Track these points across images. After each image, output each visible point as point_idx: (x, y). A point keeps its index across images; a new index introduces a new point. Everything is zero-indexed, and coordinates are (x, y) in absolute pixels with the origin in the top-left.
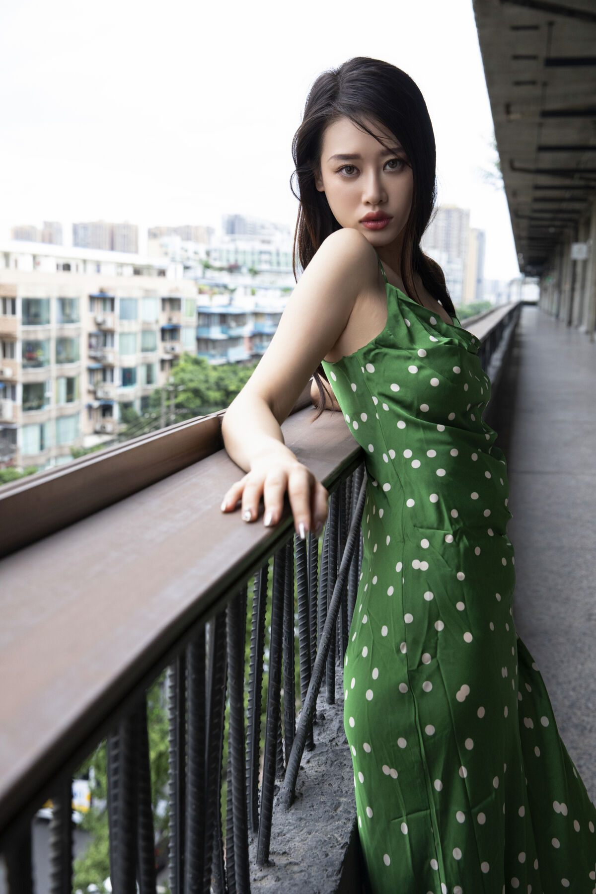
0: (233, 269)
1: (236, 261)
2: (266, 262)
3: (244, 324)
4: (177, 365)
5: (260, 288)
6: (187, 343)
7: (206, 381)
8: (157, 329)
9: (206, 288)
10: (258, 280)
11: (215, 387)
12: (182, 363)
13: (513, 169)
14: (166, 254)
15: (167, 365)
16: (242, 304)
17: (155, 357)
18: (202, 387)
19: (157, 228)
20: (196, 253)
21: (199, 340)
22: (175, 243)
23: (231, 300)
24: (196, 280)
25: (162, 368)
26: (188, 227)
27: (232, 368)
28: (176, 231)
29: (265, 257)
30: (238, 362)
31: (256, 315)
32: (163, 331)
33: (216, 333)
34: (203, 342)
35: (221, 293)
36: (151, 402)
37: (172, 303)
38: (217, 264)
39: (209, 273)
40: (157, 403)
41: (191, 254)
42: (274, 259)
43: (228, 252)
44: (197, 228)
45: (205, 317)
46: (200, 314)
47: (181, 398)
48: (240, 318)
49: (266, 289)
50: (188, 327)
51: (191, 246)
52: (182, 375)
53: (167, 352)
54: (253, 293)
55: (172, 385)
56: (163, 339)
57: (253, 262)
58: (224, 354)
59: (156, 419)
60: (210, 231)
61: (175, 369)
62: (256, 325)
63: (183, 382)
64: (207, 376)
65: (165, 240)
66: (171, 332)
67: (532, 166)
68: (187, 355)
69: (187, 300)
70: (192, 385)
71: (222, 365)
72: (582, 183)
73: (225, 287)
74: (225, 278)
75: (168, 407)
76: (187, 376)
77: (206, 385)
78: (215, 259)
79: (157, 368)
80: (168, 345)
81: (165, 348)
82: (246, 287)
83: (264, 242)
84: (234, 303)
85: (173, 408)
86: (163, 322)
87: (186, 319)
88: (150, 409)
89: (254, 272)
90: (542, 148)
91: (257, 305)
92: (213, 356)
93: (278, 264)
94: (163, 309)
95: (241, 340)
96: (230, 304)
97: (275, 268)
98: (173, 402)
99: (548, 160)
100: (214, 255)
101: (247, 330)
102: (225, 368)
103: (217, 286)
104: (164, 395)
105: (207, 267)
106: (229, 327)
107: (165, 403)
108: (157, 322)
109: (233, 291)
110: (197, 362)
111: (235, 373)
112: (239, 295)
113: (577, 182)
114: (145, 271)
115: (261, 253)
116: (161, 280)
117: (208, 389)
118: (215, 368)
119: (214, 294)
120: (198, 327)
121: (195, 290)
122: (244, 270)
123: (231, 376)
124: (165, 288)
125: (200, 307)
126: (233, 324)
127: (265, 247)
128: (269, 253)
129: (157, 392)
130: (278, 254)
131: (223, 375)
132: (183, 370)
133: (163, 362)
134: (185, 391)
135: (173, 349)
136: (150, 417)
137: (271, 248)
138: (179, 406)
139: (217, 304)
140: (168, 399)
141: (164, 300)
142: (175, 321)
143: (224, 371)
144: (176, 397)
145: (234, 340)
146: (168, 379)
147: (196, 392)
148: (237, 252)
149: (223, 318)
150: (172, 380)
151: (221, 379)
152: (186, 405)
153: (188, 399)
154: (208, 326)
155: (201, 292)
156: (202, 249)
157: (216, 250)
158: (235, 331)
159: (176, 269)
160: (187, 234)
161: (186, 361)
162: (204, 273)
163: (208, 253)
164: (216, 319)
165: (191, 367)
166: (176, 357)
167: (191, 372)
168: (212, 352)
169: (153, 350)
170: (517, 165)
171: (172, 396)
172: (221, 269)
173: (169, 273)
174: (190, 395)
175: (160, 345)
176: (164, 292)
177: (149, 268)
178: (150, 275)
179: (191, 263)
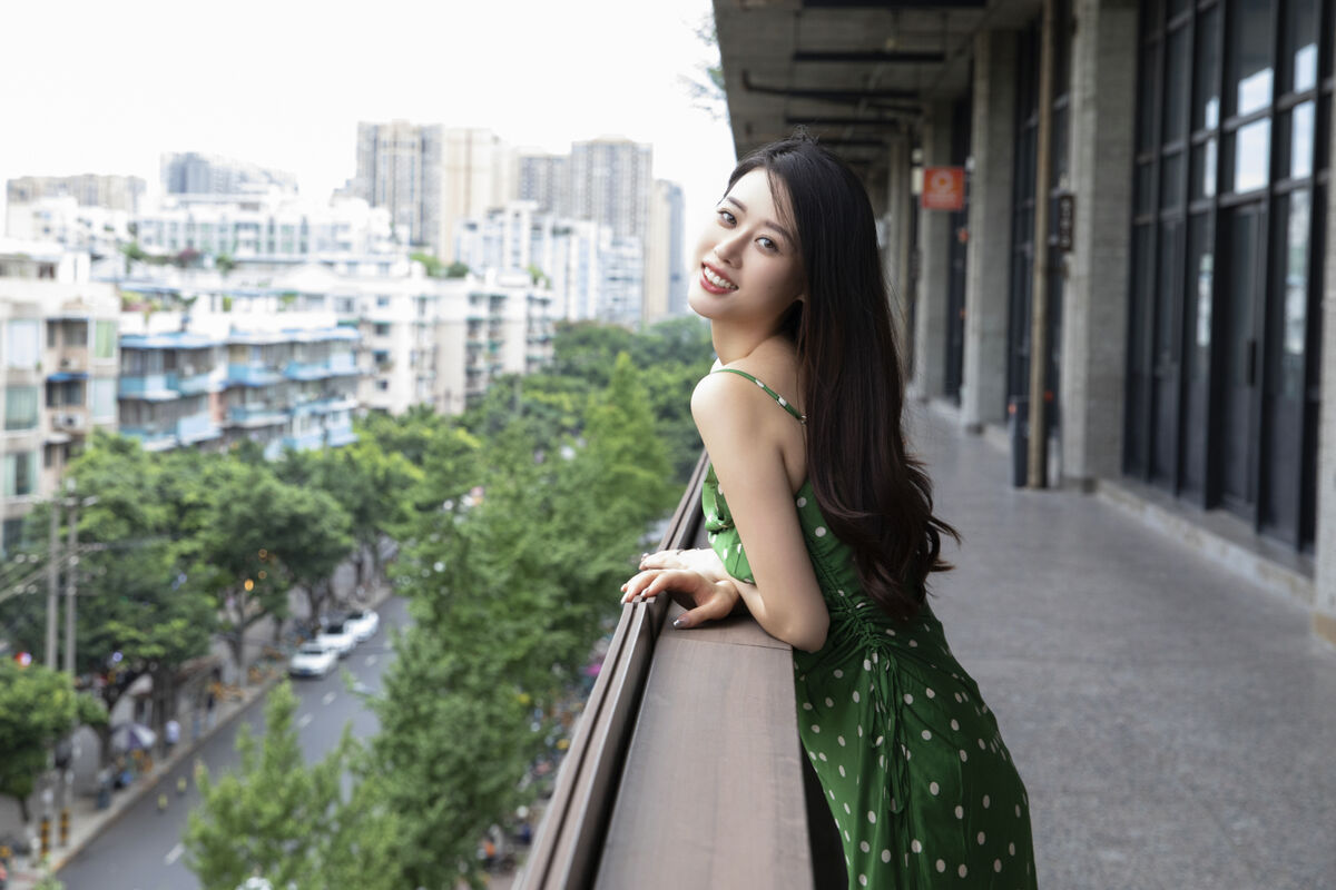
0: (186, 260)
1: (190, 242)
2: (248, 243)
3: (209, 369)
4: (81, 454)
5: (240, 295)
6: (99, 410)
7: (140, 486)
8: (37, 381)
9: (138, 299)
10: (235, 281)
11: (155, 497)
12: (90, 449)
13: (749, 87)
14: (47, 230)
15: (58, 455)
16: (208, 327)
17: (33, 440)
18: (132, 497)
19: (26, 179)
20: (108, 229)
21: (123, 402)
22: (65, 210)
23: (185, 321)
24: (116, 282)
25: (48, 462)
26: (91, 177)
27: (187, 457)
28: (64, 185)
29: (245, 235)
30: (199, 444)
31: (232, 348)
32: (50, 386)
33: (156, 388)
34: (131, 407)
35: (167, 309)
36: (26, 530)
37: (68, 329)
38: (154, 250)
39: (139, 269)
40: (41, 531)
41: (97, 230)
42: (264, 237)
43: (174, 225)
44: (109, 180)
45: (136, 356)
46: (124, 350)
47: (90, 520)
48: (200, 356)
49: (251, 297)
50: (100, 377)
51: (98, 215)
52: (89, 474)
53: (58, 429)
54: (227, 307)
55: (71, 495)
56: (50, 402)
57: (223, 244)
58: (172, 429)
59: (38, 566)
60: (135, 186)
61: (74, 464)
62: (231, 370)
63: (92, 488)
64: (140, 475)
65: (45, 203)
66: (65, 388)
67: (782, 83)
68: (99, 432)
69: (99, 322)
70: (111, 494)
71: (169, 451)
72: (872, 114)
73: (174, 295)
74: (171, 278)
75: (65, 539)
76: (101, 477)
77: (139, 494)
78: (148, 241)
79: (37, 460)
80: (61, 414)
81: (53, 420)
82: (213, 295)
83: (244, 206)
84: (191, 327)
85: (73, 541)
86: (51, 368)
87: (98, 362)
88: (24, 545)
89: (227, 265)
90: (802, 56)
91: (233, 329)
92: (150, 434)
93: (271, 245)
94: (51, 342)
95: (204, 400)
96: (183, 330)
97: (264, 255)
98: (75, 528)
99: (810, 76)
100: (144, 232)
101: (215, 379)
102: (175, 457)
103: (159, 293)
104: (56, 517)
105: (135, 255)
106: (182, 376)
107: (57, 532)
108: (39, 368)
109: (189, 303)
110: (120, 448)
111: (194, 466)
112: (200, 311)
113: (862, 112)
114: (12, 268)
115: (238, 226)
116: (46, 284)
117: (143, 501)
118: (155, 458)
119: (153, 310)
120: (122, 377)
121: (114, 304)
122: (209, 262)
123: (187, 472)
124: (52, 299)
125: (124, 337)
126: (189, 370)
127: (248, 216)
128: (257, 227)
129: (39, 509)
130: (271, 229)
131: (171, 471)
132: (92, 464)
133: (49, 448)
134: (97, 507)
135: (70, 422)
136: (26, 561)
137: (260, 218)
138: (85, 537)
139: (158, 329)
140: (64, 523)
141: (52, 324)
142: (74, 365)
143: (173, 464)
144: (80, 519)
145: (191, 401)
146: (60, 482)
147: (120, 509)
148: (191, 225)
149: (171, 357)
150: (71, 485)
151: (168, 480)
152: (100, 535)
153: (104, 522)
154: (141, 374)
155: (126, 307)
156: (120, 221)
157: (149, 223)
158: (191, 385)
159: (75, 262)
160: (88, 191)
161: (98, 446)
162: (128, 269)
163: (133, 229)
164: (158, 360)
165: (108, 458)
166: (77, 438)
167: (109, 468)
168: (150, 426)
169: (31, 424)
170: (755, 80)
171: (73, 517)
172: (163, 260)
173: (63, 272)
174: (107, 513)
175: (44, 415)
176: (54, 310)
177: (21, 260)
178: (23, 274)
179: (100, 249)
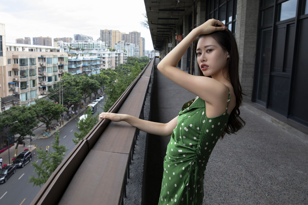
0: (77, 49)
1: (78, 47)
2: (86, 47)
3: (81, 64)
4: (63, 75)
5: (84, 54)
6: (66, 69)
7: (71, 80)
8: (57, 66)
9: (71, 54)
10: (84, 52)
11: (73, 81)
12: (65, 75)
13: (152, 23)
14: (59, 45)
15: (60, 76)
16: (80, 58)
17: (57, 74)
18: (70, 81)
19: (56, 38)
20: (67, 45)
21: (69, 68)
22: (62, 42)
23: (77, 57)
24: (67, 52)
25: (59, 77)
26: (65, 38)
27: (78, 76)
28: (61, 39)
29: (85, 46)
30: (79, 74)
31: (83, 61)
32: (59, 66)
33: (73, 66)
34: (70, 69)
35: (75, 56)
36: (56, 86)
37: (61, 59)
38: (73, 48)
39: (71, 51)
40: (58, 86)
41: (66, 45)
42: (88, 46)
43: (76, 44)
44: (67, 38)
45: (70, 62)
46: (69, 61)
47: (65, 84)
48: (79, 62)
49: (86, 54)
50: (66, 65)
51: (66, 43)
52: (65, 78)
53: (60, 72)
54: (83, 56)
55: (62, 81)
56: (59, 69)
57: (83, 47)
58: (76, 72)
59: (58, 90)
60: (71, 39)
61: (63, 77)
62: (83, 64)
63: (65, 80)
64: (71, 78)
65: (59, 42)
66: (61, 67)
67: (157, 23)
68: (66, 72)
69: (65, 58)
70: (67, 81)
71: (75, 75)
72: (169, 27)
73: (76, 54)
74: (75, 52)
75: (61, 87)
76: (66, 78)
77: (71, 81)
78: (73, 47)
79: (58, 76)
80: (61, 70)
81: (60, 71)
82: (81, 54)
83: (85, 42)
84: (78, 58)
85: (62, 87)
86: (59, 64)
87: (65, 63)
88: (56, 88)
89: (83, 50)
90: (159, 19)
91: (83, 58)
92: (73, 73)
93: (89, 47)
94: (59, 60)
95: (80, 69)
96: (77, 59)
97: (88, 48)
98: (63, 85)
99: (161, 21)
100: (72, 45)
101: (81, 65)
102: (76, 76)
103: (73, 54)
104: (60, 84)
105: (70, 49)
106: (77, 65)
107: (60, 86)
108: (57, 64)
109: (78, 55)
110: (69, 75)
111: (79, 77)
112: (79, 56)
113: (168, 27)
114: (54, 51)
115: (84, 44)
116: (58, 52)
117: (72, 82)
118: (73, 76)
119: (73, 56)
120: (69, 65)
121: (67, 55)
122: (80, 49)
123: (78, 78)
124: (59, 55)
125: (69, 60)
126: (78, 64)
127: (86, 43)
128: (87, 44)
129: (58, 83)
130: (89, 45)
131: (75, 78)
132: (65, 77)
133: (59, 74)
134: (65, 82)
135: (62, 71)
136: (56, 90)
137: (88, 43)
138: (64, 87)
139: (73, 58)
140: (61, 85)
141: (59, 58)
142: (62, 64)
143: (76, 77)
144: (63, 84)
145: (78, 68)
146: (61, 79)
147: (69, 83)
148: (78, 44)
149: (75, 62)
150: (62, 80)
151: (75, 79)
152: (66, 86)
153: (66, 84)
154: (71, 65)
155: (69, 56)
156: (69, 44)
157: (73, 44)
158: (78, 66)
159: (62, 49)
160: (65, 40)
161: (66, 74)
162: (70, 51)
163: (71, 45)
165: (67, 76)
166: (63, 73)
167: (67, 77)
168: (73, 72)
169: (56, 72)
170: (153, 22)
171: (62, 84)
172: (74, 49)
173: (61, 51)
174: (67, 83)
175: (58, 70)
176: (59, 56)
177: (55, 49)
178: (55, 51)
179: (66, 48)
